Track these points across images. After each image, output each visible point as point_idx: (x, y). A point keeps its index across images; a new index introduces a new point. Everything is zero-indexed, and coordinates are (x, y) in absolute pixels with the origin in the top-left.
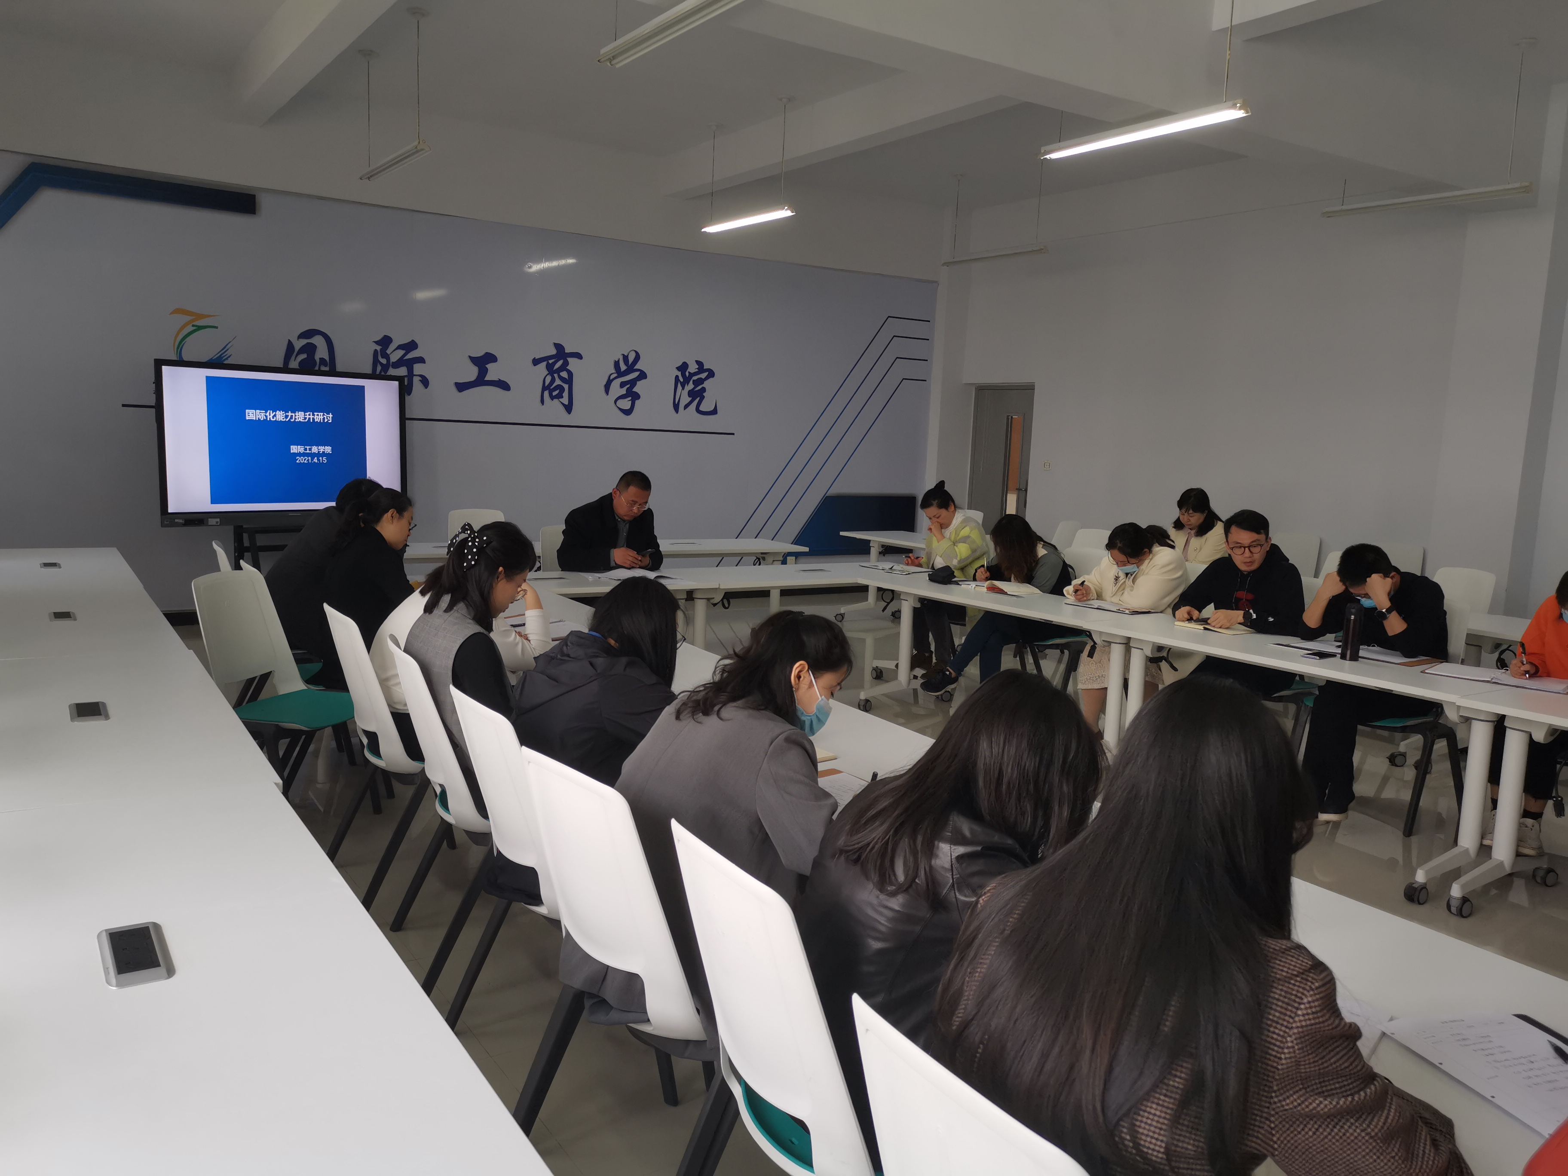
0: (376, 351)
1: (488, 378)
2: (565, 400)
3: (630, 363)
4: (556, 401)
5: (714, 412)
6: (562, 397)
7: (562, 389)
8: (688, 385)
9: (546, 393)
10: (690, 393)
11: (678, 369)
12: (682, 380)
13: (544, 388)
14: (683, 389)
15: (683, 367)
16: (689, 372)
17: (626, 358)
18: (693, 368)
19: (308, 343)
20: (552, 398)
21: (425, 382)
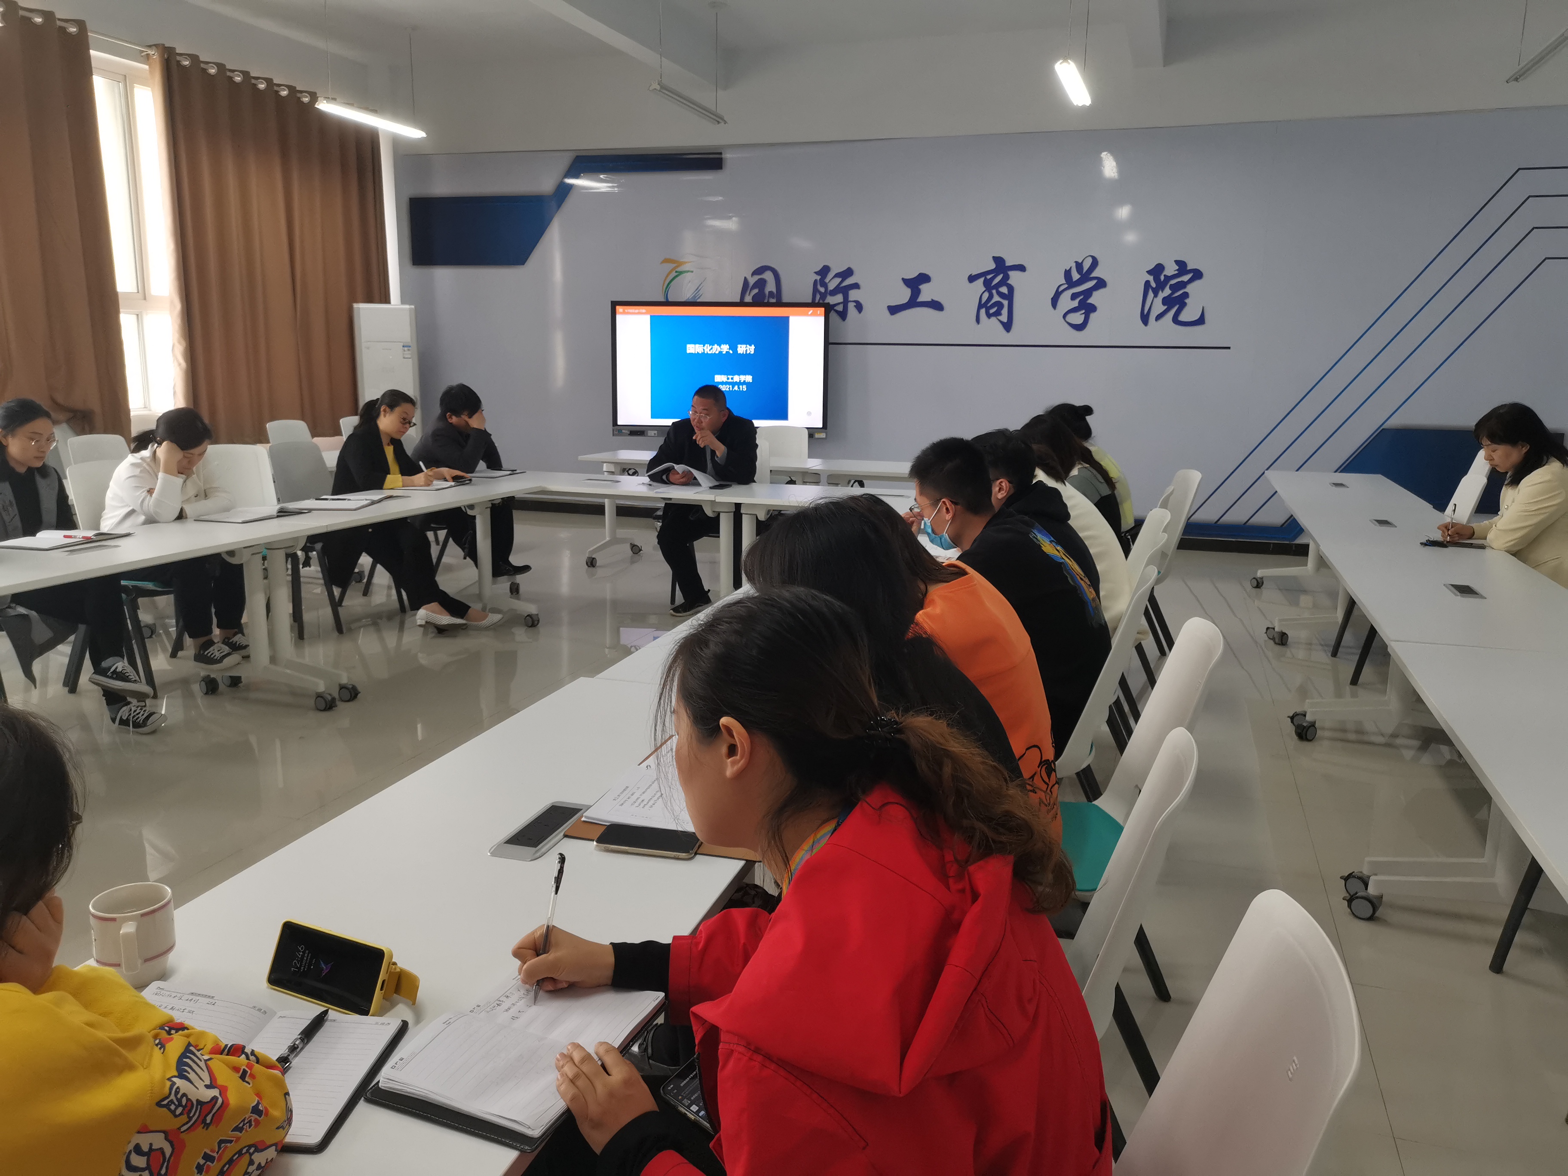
0: (816, 281)
1: (921, 299)
2: (1004, 318)
3: (1085, 269)
4: (993, 319)
5: (1201, 321)
6: (1000, 314)
7: (1000, 305)
8: (1162, 292)
9: (983, 311)
10: (1165, 301)
11: (1149, 272)
12: (1154, 285)
13: (980, 306)
14: (1156, 295)
15: (1157, 270)
16: (1165, 275)
17: (1079, 266)
18: (1171, 269)
19: (760, 280)
20: (989, 316)
21: (859, 307)
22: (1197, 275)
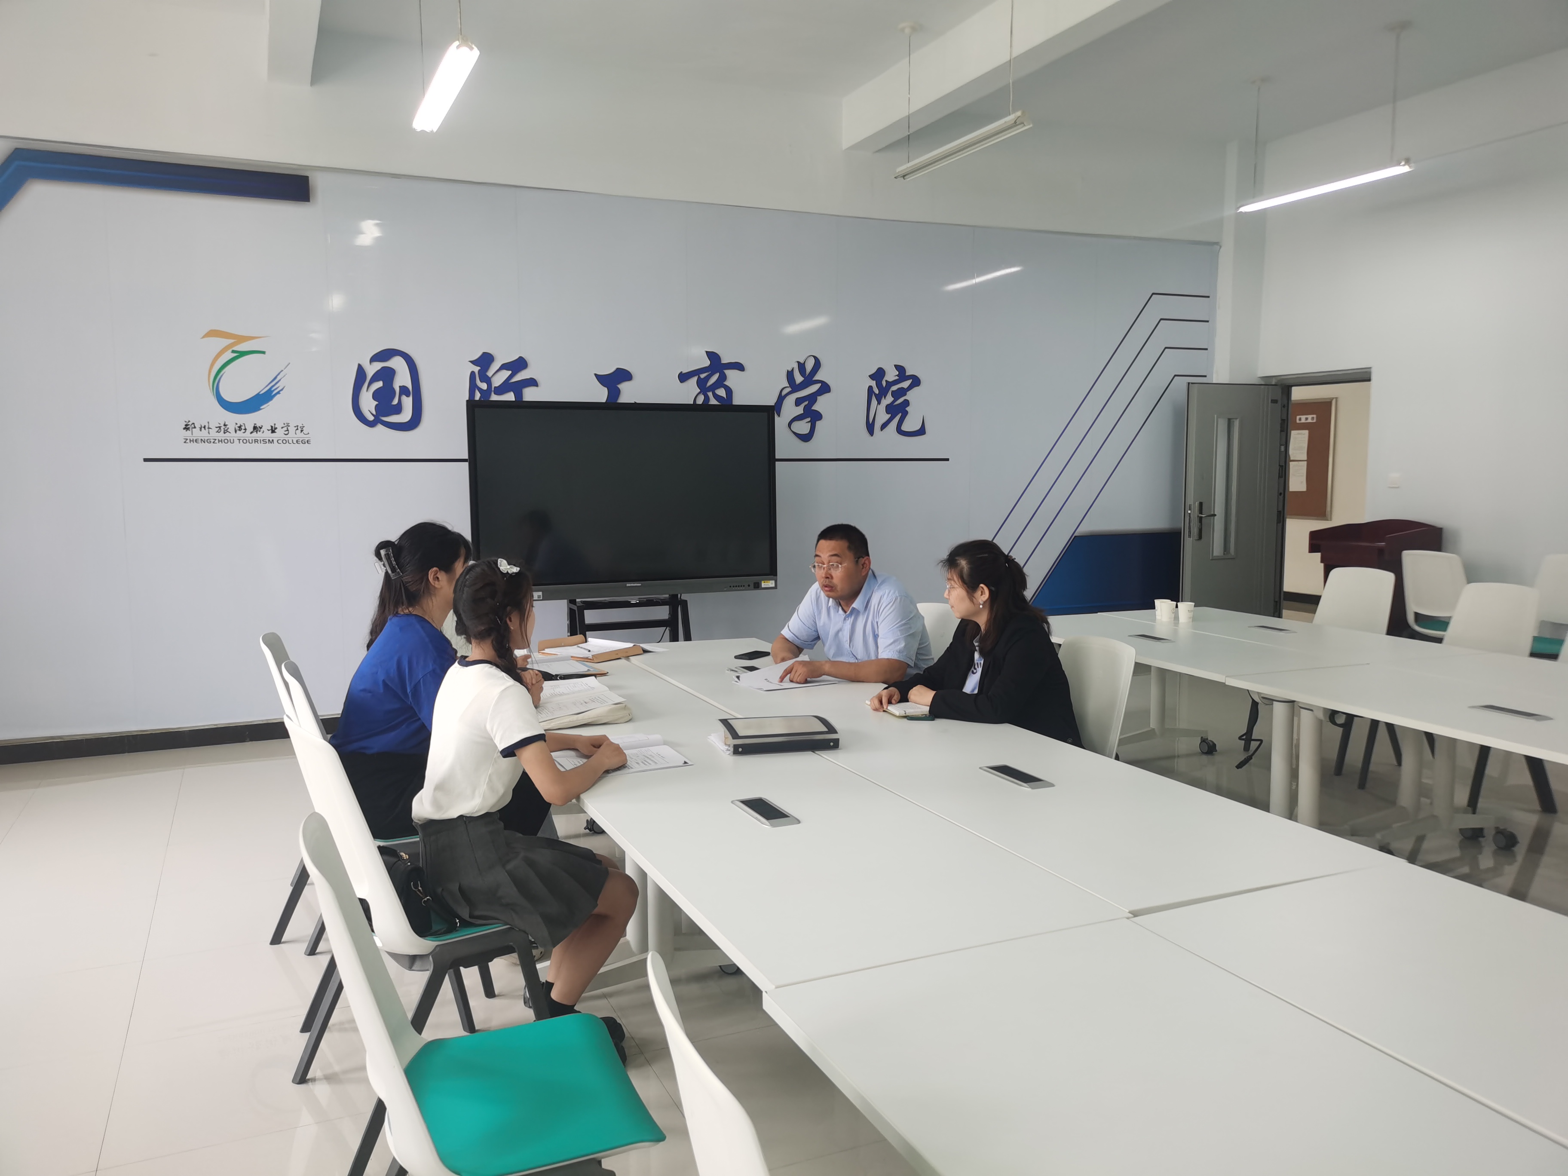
0: (473, 373)
3: (808, 370)
5: (921, 431)
8: (885, 397)
10: (889, 409)
11: (872, 377)
12: (877, 391)
14: (879, 403)
15: (878, 375)
16: (886, 381)
17: (801, 366)
18: (891, 375)
22: (916, 382)
